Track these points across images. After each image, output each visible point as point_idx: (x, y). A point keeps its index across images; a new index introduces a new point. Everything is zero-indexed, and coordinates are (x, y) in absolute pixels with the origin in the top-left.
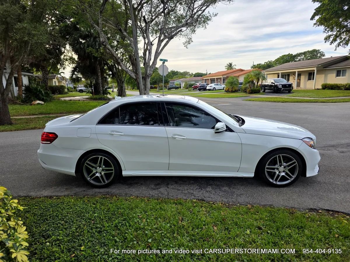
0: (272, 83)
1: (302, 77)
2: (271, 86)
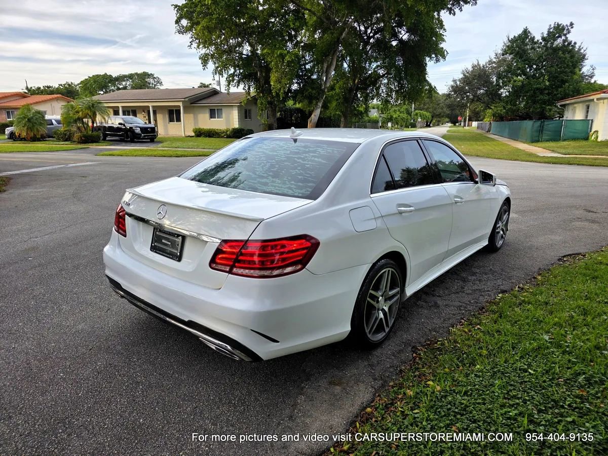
0: (119, 124)
1: (159, 117)
2: (118, 129)
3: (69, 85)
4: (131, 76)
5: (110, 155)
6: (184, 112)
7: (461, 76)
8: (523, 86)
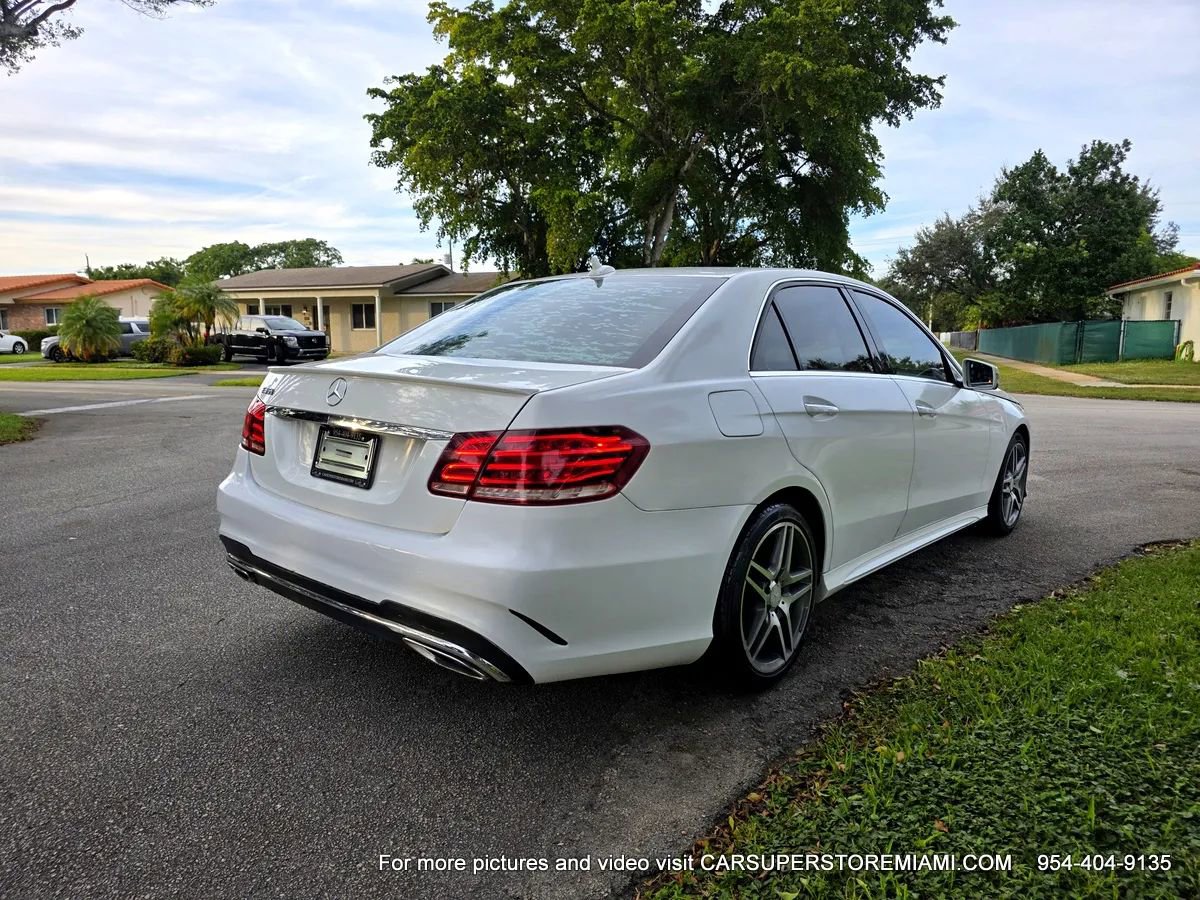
0: (258, 330)
1: (335, 318)
2: (256, 340)
3: (166, 263)
4: (282, 248)
5: (237, 385)
6: (383, 310)
7: (915, 244)
8: (1037, 258)
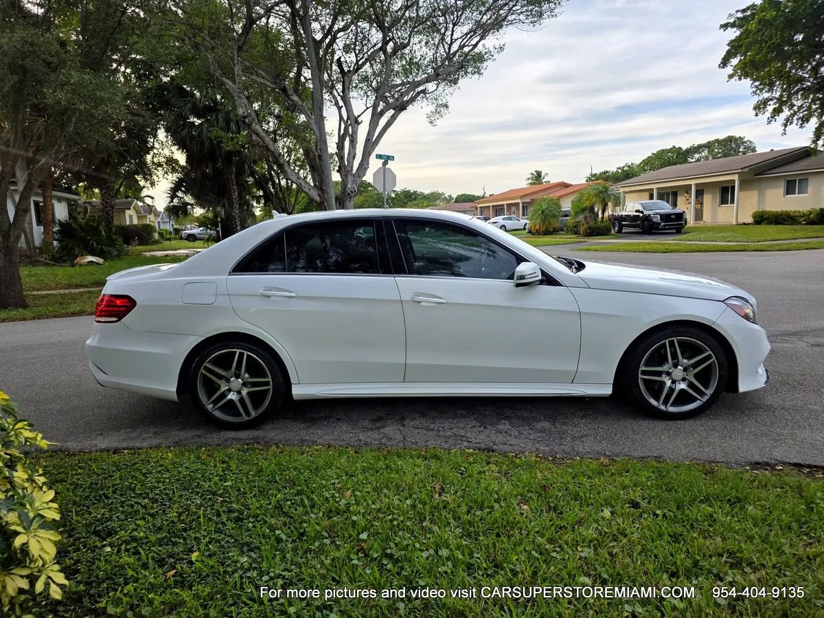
0: (636, 211)
1: (707, 198)
2: (635, 218)
6: (741, 189)
